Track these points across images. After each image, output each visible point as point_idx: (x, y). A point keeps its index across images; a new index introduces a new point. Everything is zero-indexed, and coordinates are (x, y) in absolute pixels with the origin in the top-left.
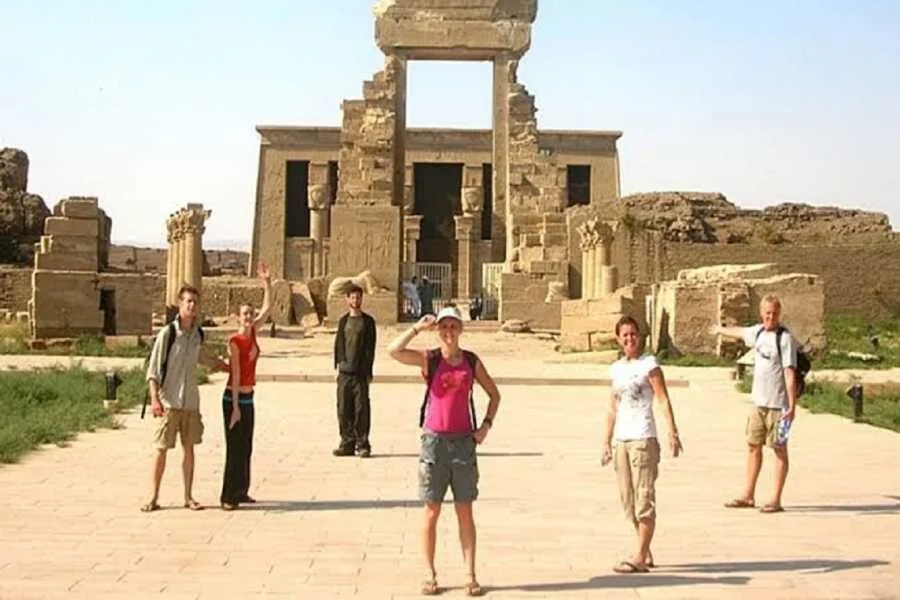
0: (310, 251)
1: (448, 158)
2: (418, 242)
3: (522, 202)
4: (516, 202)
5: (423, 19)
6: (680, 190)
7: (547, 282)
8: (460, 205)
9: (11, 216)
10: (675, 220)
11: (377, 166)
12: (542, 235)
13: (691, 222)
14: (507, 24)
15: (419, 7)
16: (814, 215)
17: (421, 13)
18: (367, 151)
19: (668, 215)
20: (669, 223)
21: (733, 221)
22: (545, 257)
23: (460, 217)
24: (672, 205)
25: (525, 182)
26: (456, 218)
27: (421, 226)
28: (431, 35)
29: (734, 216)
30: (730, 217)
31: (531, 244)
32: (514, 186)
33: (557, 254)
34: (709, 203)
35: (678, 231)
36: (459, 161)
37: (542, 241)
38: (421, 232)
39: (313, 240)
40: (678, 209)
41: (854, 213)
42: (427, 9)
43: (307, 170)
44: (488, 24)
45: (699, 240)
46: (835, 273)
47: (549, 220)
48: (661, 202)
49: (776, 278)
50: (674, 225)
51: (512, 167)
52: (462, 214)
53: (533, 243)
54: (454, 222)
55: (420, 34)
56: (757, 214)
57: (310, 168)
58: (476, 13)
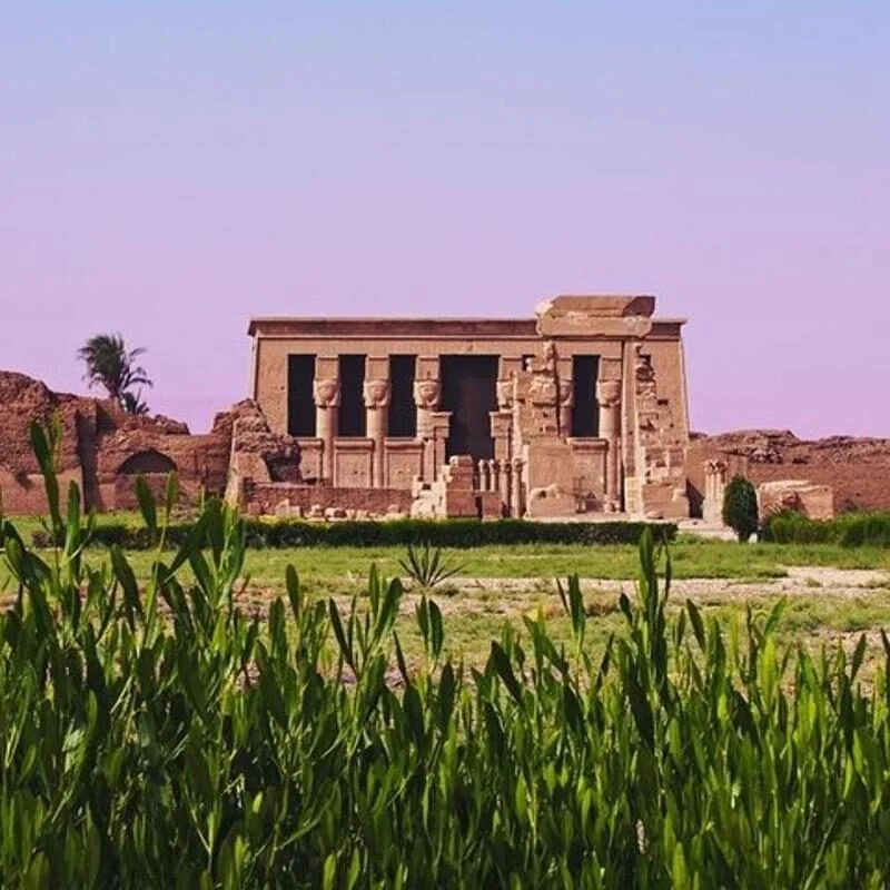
0: (319, 452)
1: (481, 349)
2: (446, 440)
3: (647, 437)
4: (643, 437)
5: (573, 317)
6: (760, 428)
7: (672, 489)
8: (496, 400)
9: (276, 450)
10: (756, 449)
11: (545, 416)
12: (667, 461)
13: (767, 450)
14: (634, 319)
15: (570, 309)
16: (855, 443)
17: (571, 313)
18: (537, 405)
19: (752, 446)
20: (753, 451)
21: (798, 448)
22: (670, 474)
23: (496, 413)
24: (754, 439)
25: (650, 425)
26: (491, 414)
27: (450, 422)
28: (579, 328)
29: (798, 445)
30: (794, 445)
31: (659, 465)
32: (642, 427)
33: (678, 472)
34: (780, 436)
35: (759, 456)
36: (494, 353)
37: (667, 463)
38: (450, 428)
39: (321, 440)
40: (757, 442)
41: (884, 441)
42: (576, 310)
43: (314, 364)
44: (620, 319)
45: (772, 462)
46: (864, 480)
47: (671, 451)
48: (746, 438)
49: (810, 488)
50: (756, 452)
51: (640, 415)
52: (497, 409)
53: (661, 465)
54: (489, 418)
55: (571, 327)
56: (813, 443)
57: (316, 362)
58: (612, 312)
